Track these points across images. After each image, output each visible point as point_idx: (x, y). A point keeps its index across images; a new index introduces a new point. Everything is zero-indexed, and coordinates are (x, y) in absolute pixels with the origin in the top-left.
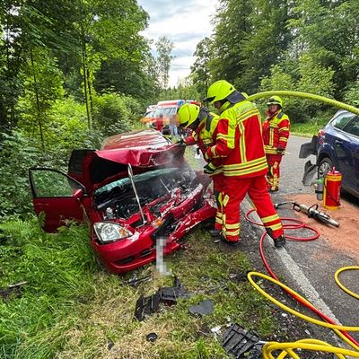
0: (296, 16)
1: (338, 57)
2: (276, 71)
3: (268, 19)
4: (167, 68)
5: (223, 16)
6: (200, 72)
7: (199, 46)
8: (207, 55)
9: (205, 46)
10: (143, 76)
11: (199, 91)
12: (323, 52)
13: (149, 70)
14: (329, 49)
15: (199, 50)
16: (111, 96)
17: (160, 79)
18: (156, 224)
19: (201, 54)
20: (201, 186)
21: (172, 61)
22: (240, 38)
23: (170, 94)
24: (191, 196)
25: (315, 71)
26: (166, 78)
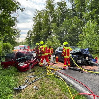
0: (52, 28)
1: (61, 38)
2: (48, 40)
3: (46, 28)
4: (19, 37)
5: (35, 26)
6: (28, 38)
7: (28, 32)
8: (30, 34)
9: (30, 32)
10: (12, 39)
11: (28, 44)
12: (58, 36)
13: (13, 37)
14: (59, 36)
15: (28, 33)
16: (8, 43)
17: (17, 40)
18: (29, 64)
19: (29, 34)
20: (36, 58)
21: (20, 35)
22: (39, 31)
23: (19, 44)
24: (34, 60)
25: (57, 40)
26: (18, 39)
